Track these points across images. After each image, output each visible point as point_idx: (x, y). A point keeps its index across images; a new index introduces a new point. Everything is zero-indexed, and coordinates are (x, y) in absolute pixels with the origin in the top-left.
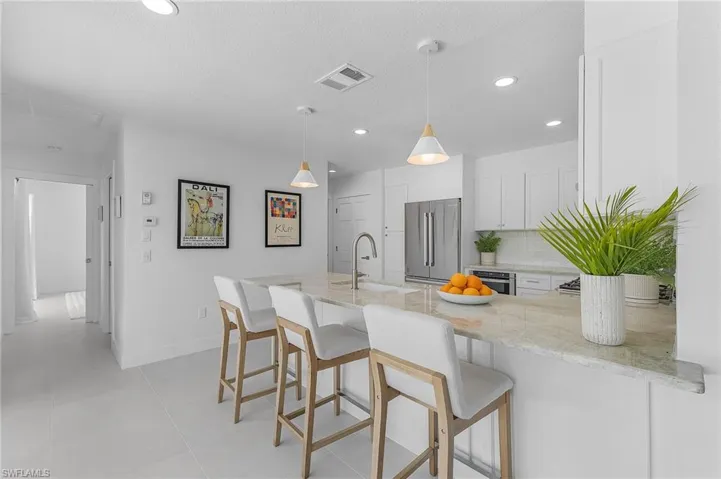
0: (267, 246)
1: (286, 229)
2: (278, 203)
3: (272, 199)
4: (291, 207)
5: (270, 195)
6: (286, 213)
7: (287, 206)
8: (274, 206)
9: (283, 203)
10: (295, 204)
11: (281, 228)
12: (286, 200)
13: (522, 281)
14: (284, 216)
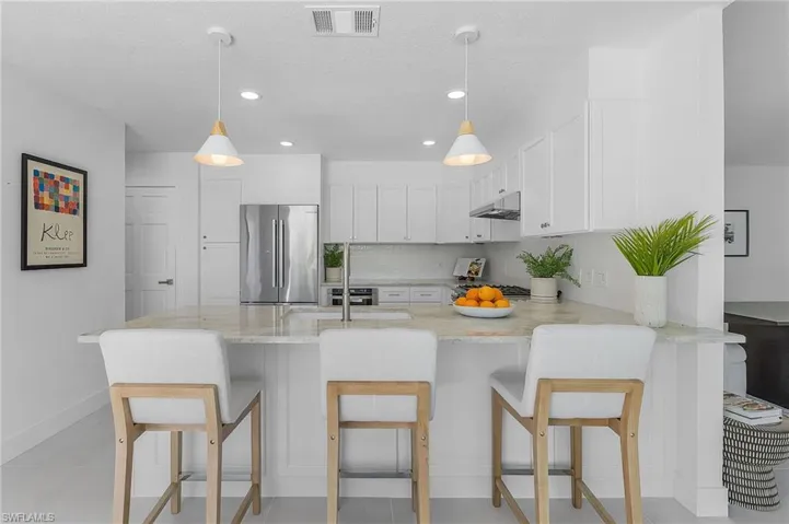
0: (25, 267)
1: (61, 235)
2: (47, 182)
3: (36, 173)
4: (69, 193)
5: (32, 165)
6: (62, 204)
7: (63, 191)
8: (40, 188)
9: (56, 183)
10: (76, 189)
11: (52, 232)
12: (62, 179)
13: (383, 294)
14: (57, 209)
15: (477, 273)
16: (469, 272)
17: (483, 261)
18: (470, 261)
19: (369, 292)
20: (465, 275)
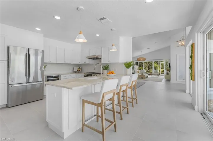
13: (62, 77)
15: (80, 71)
16: (78, 70)
17: (81, 68)
18: (77, 68)
19: (58, 76)
20: (77, 71)
